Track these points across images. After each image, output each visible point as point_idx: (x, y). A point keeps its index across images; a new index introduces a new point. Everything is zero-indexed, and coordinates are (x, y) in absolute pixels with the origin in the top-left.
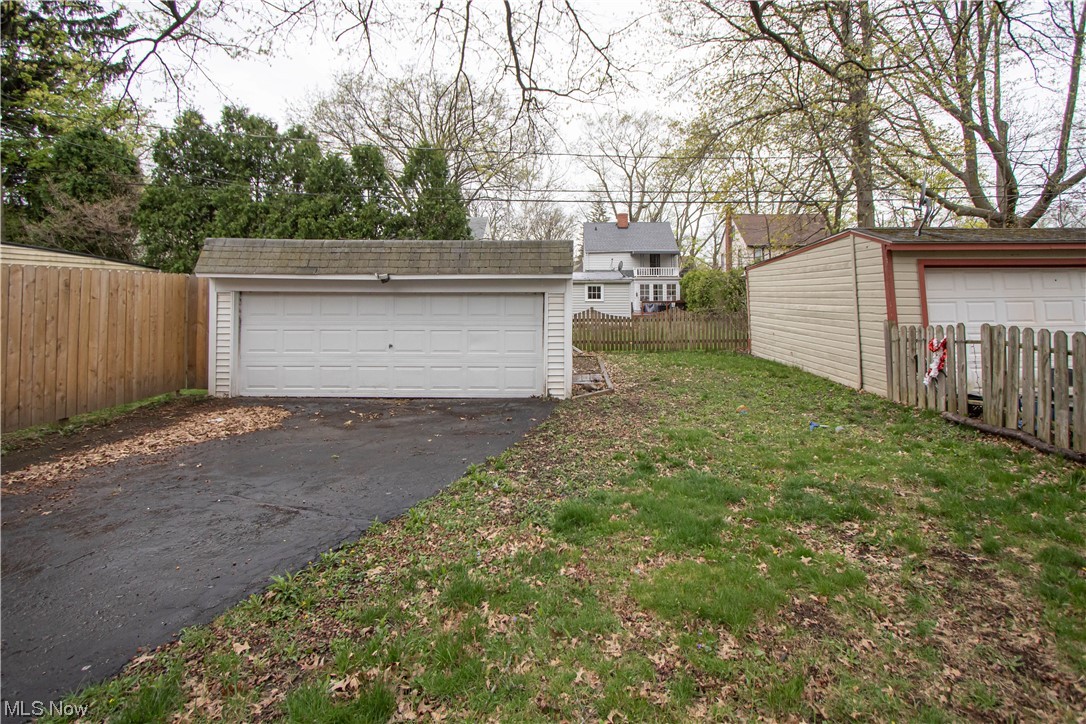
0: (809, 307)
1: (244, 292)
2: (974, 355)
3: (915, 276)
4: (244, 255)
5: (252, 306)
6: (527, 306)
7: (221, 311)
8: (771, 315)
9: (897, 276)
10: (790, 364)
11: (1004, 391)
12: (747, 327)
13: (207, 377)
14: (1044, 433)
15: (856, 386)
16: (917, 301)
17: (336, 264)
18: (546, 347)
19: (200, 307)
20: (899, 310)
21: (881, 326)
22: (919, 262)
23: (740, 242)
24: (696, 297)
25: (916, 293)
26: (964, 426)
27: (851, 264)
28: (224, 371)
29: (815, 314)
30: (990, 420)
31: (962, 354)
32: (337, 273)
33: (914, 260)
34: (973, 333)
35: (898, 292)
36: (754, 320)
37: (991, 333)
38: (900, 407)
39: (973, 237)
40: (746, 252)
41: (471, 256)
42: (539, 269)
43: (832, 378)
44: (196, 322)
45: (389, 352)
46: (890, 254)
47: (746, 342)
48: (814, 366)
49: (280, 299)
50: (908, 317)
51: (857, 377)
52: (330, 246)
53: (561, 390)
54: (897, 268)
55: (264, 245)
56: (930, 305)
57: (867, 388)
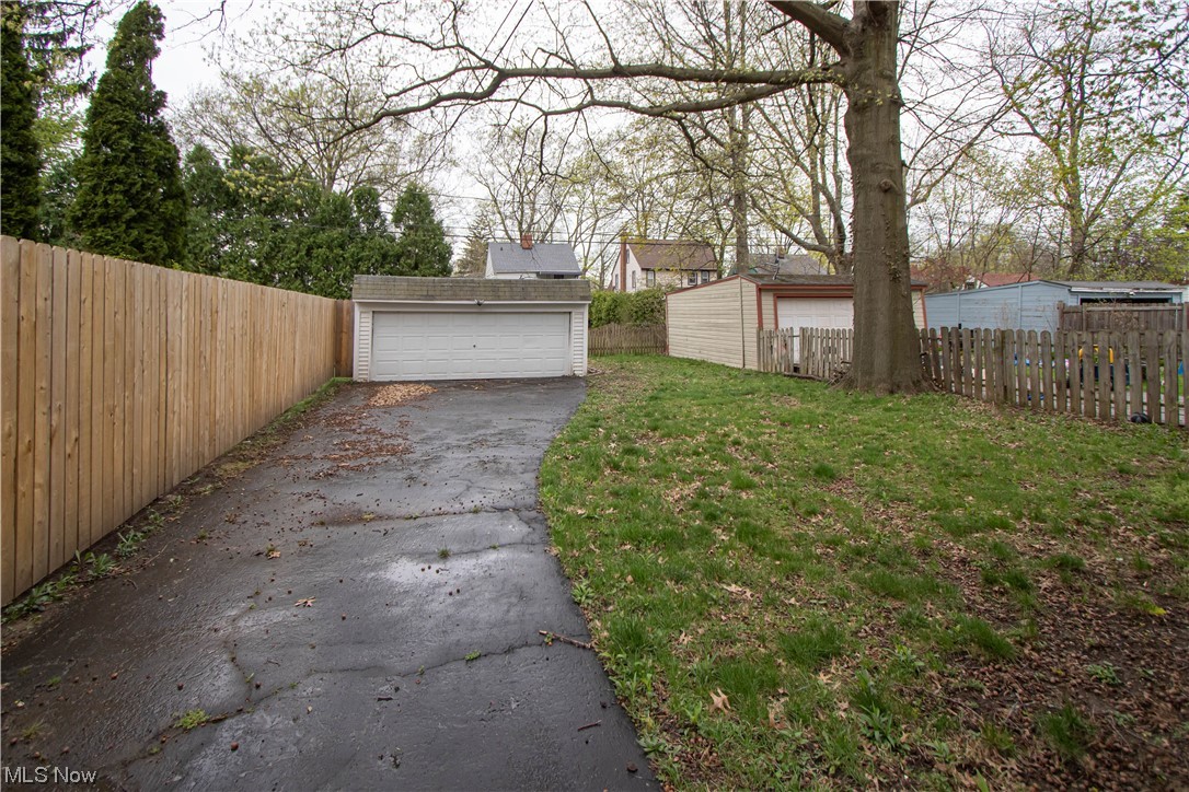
0: (712, 321)
1: (378, 311)
2: (797, 341)
3: (772, 303)
4: (383, 287)
5: (382, 319)
6: (561, 320)
7: (362, 323)
8: (685, 327)
9: (763, 302)
10: (699, 359)
11: (807, 358)
12: (666, 336)
13: (352, 368)
14: (821, 374)
15: (741, 366)
16: (773, 317)
17: (445, 293)
18: (573, 345)
19: (345, 323)
20: (764, 321)
21: (755, 331)
22: (774, 295)
23: (633, 265)
24: (603, 315)
25: (773, 312)
26: (792, 376)
27: (739, 295)
28: (365, 363)
29: (716, 325)
30: (802, 372)
31: (792, 342)
32: (448, 299)
33: (771, 294)
34: (797, 332)
35: (764, 311)
36: (671, 331)
37: (803, 330)
38: (764, 373)
39: (801, 281)
40: (640, 274)
41: (530, 289)
42: (572, 298)
43: (727, 364)
44: (342, 332)
45: (473, 350)
46: (760, 290)
47: (665, 347)
48: (714, 358)
49: (401, 315)
50: (768, 325)
51: (741, 362)
52: (440, 282)
53: (581, 371)
54: (763, 298)
55: (395, 280)
56: (779, 319)
57: (747, 367)
